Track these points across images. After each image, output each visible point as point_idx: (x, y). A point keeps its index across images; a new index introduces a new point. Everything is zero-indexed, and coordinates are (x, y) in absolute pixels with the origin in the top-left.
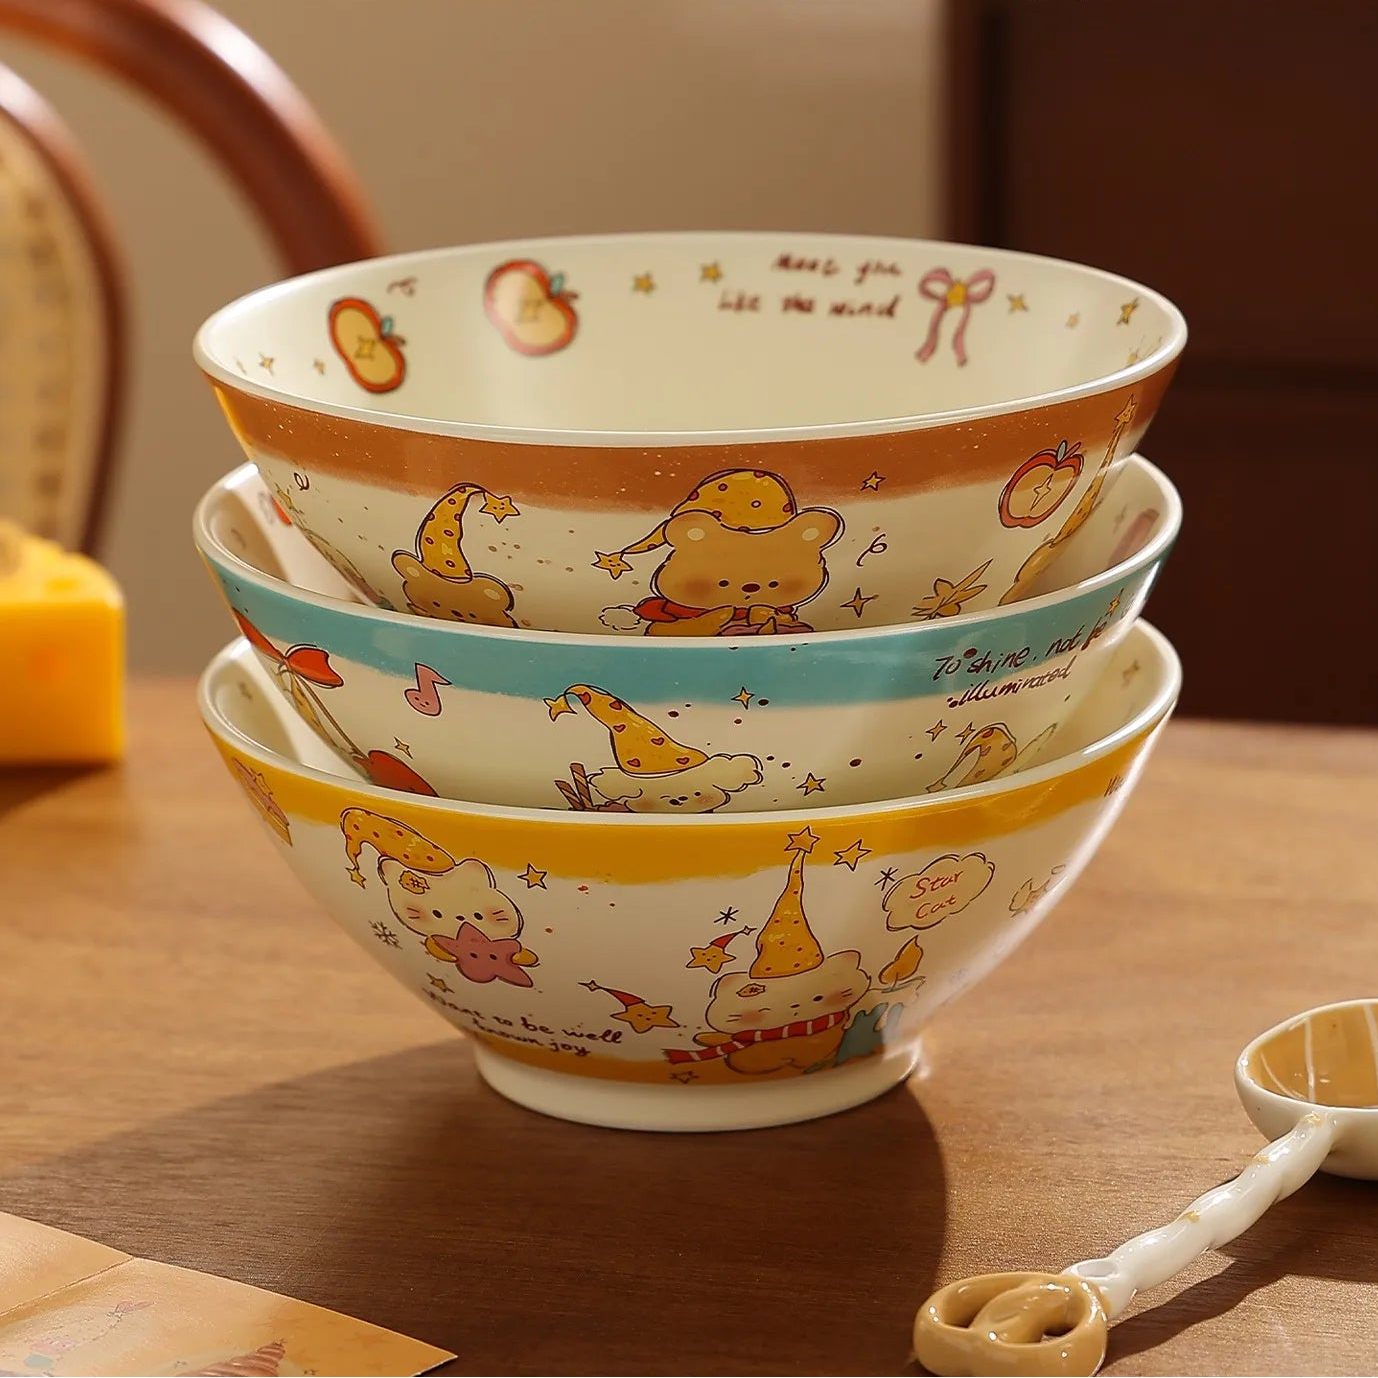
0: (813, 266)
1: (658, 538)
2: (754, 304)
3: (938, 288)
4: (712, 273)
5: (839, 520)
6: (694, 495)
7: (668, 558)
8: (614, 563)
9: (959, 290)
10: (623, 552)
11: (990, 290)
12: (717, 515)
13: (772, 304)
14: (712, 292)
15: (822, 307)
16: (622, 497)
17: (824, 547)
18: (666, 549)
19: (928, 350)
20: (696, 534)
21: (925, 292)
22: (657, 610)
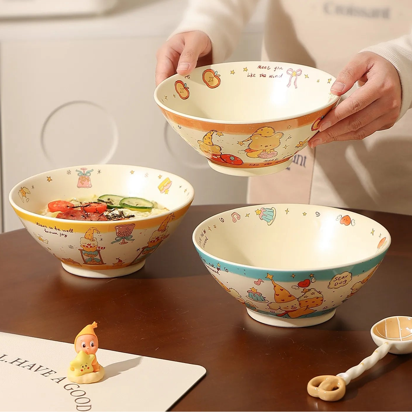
0: (265, 68)
1: (249, 139)
2: (254, 76)
3: (290, 72)
4: (246, 70)
5: (283, 134)
6: (257, 131)
7: (251, 142)
8: (241, 143)
9: (295, 73)
10: (243, 141)
11: (301, 73)
12: (261, 135)
13: (258, 76)
14: (246, 73)
15: (268, 76)
16: (243, 132)
17: (280, 139)
19: (289, 85)
20: (257, 138)
21: (287, 73)
22: (249, 150)
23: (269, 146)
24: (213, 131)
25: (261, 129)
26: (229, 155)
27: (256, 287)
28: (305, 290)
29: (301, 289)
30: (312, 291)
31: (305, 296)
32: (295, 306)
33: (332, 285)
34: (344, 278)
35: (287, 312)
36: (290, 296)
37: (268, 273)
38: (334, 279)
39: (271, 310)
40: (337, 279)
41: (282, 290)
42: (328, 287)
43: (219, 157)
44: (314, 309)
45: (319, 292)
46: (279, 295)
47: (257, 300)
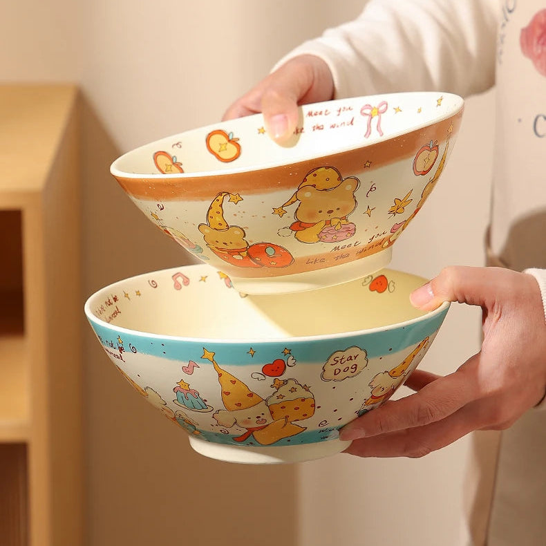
0: (321, 113)
1: (294, 199)
2: (302, 131)
3: (368, 111)
5: (357, 180)
6: (305, 180)
7: (299, 206)
8: (280, 211)
9: (375, 111)
10: (282, 207)
11: (387, 107)
12: (314, 186)
13: (309, 129)
15: (327, 127)
16: (280, 185)
17: (354, 192)
18: (298, 202)
19: (368, 133)
20: (308, 194)
21: (363, 114)
22: (298, 226)
23: (335, 211)
24: (220, 194)
25: (313, 173)
26: (263, 243)
27: (187, 378)
28: (277, 382)
29: (270, 380)
30: (291, 384)
31: (278, 394)
32: (262, 417)
33: (329, 373)
34: (351, 359)
35: (250, 432)
36: (251, 395)
37: (204, 348)
38: (332, 361)
39: (221, 428)
40: (338, 361)
41: (234, 382)
42: (322, 376)
43: (245, 253)
44: (302, 423)
45: (306, 388)
46: (229, 393)
47: (193, 408)
